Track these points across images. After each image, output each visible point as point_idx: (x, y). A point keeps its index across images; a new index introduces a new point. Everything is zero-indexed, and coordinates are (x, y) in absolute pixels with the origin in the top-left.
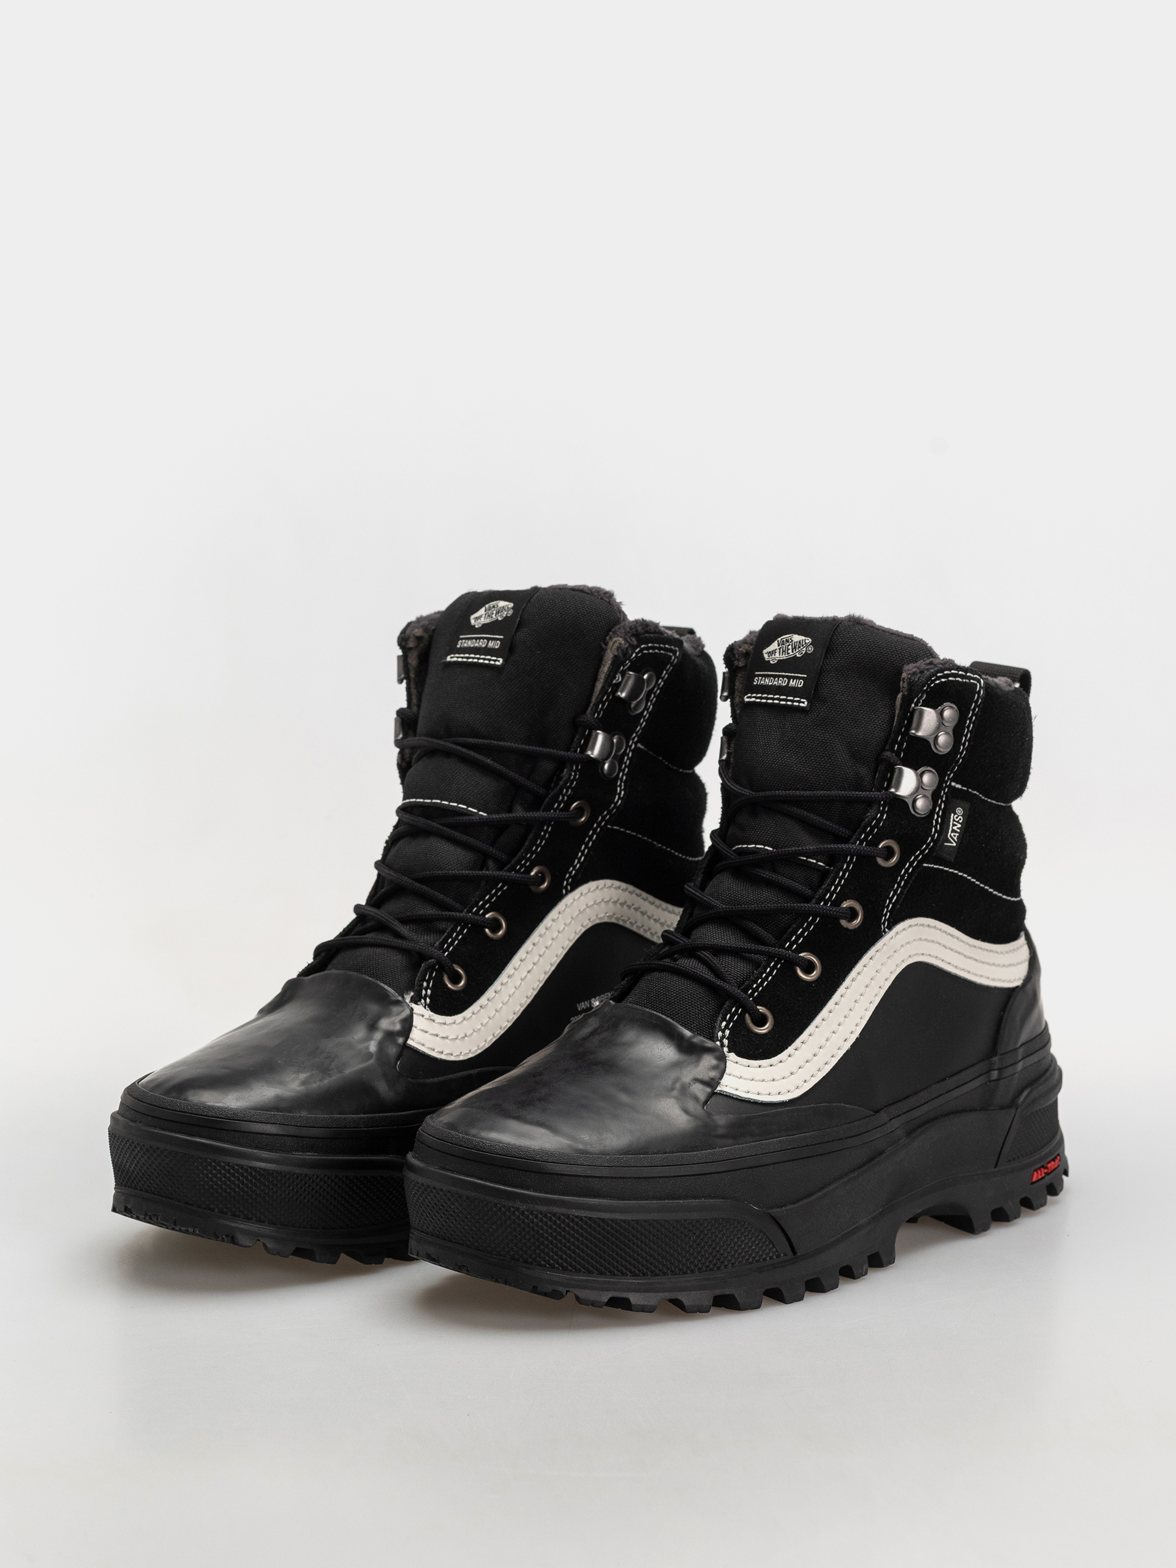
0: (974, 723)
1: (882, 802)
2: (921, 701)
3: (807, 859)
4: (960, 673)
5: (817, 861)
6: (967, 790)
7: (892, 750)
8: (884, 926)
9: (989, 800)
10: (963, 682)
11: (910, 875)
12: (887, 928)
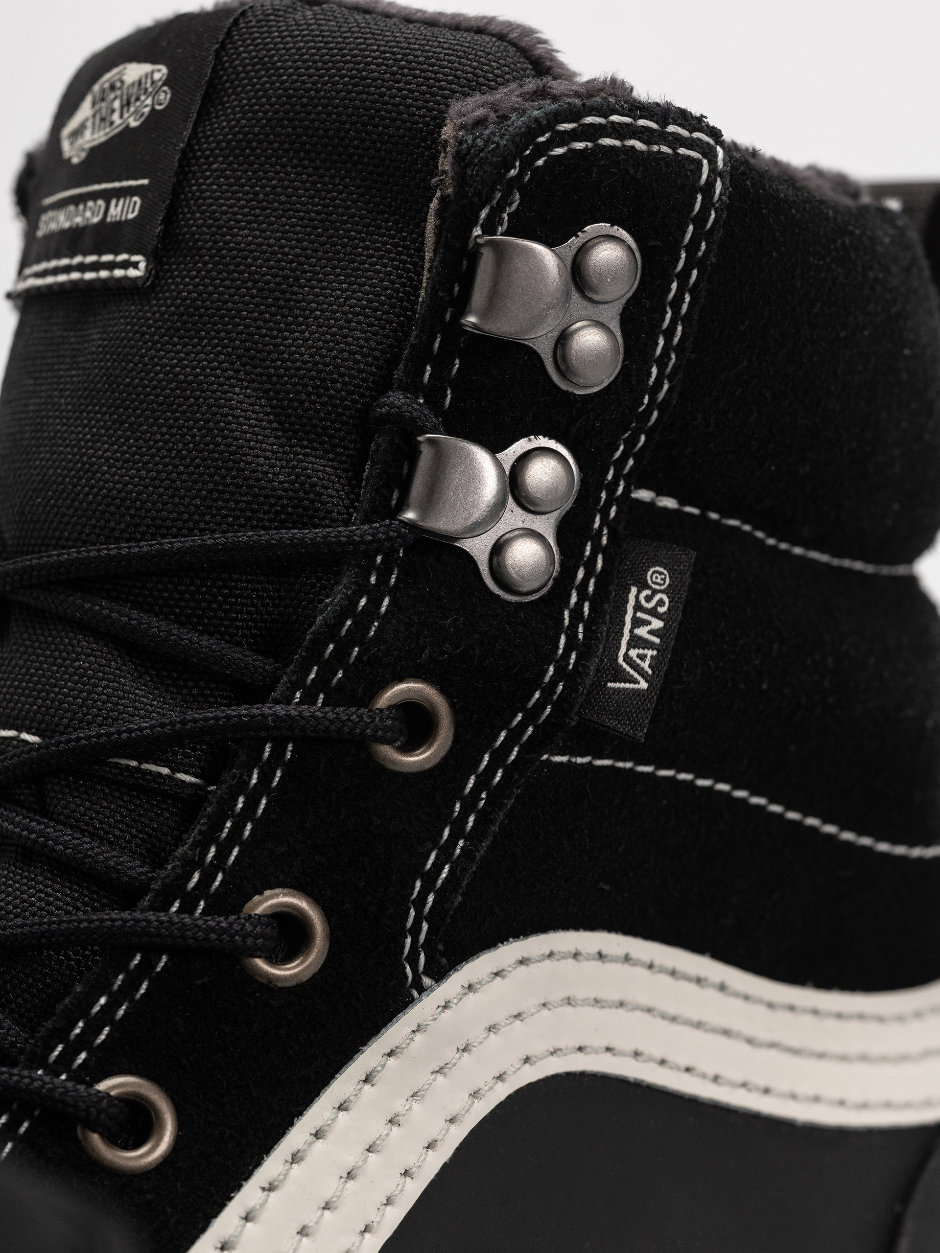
0: (693, 291)
1: (379, 559)
2: (505, 216)
3: (140, 763)
4: (642, 122)
5: (174, 771)
6: (703, 516)
7: (413, 386)
8: (415, 970)
9: (798, 551)
10: (650, 152)
11: (497, 796)
12: (427, 972)
